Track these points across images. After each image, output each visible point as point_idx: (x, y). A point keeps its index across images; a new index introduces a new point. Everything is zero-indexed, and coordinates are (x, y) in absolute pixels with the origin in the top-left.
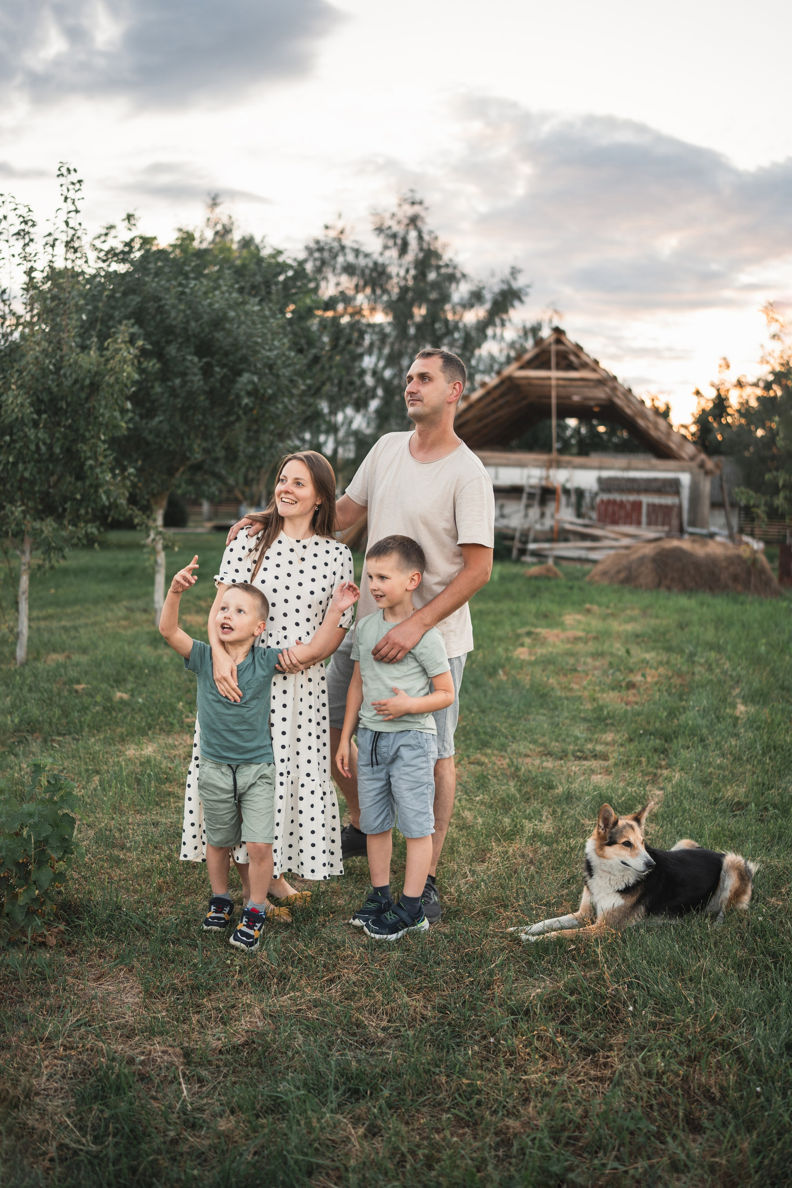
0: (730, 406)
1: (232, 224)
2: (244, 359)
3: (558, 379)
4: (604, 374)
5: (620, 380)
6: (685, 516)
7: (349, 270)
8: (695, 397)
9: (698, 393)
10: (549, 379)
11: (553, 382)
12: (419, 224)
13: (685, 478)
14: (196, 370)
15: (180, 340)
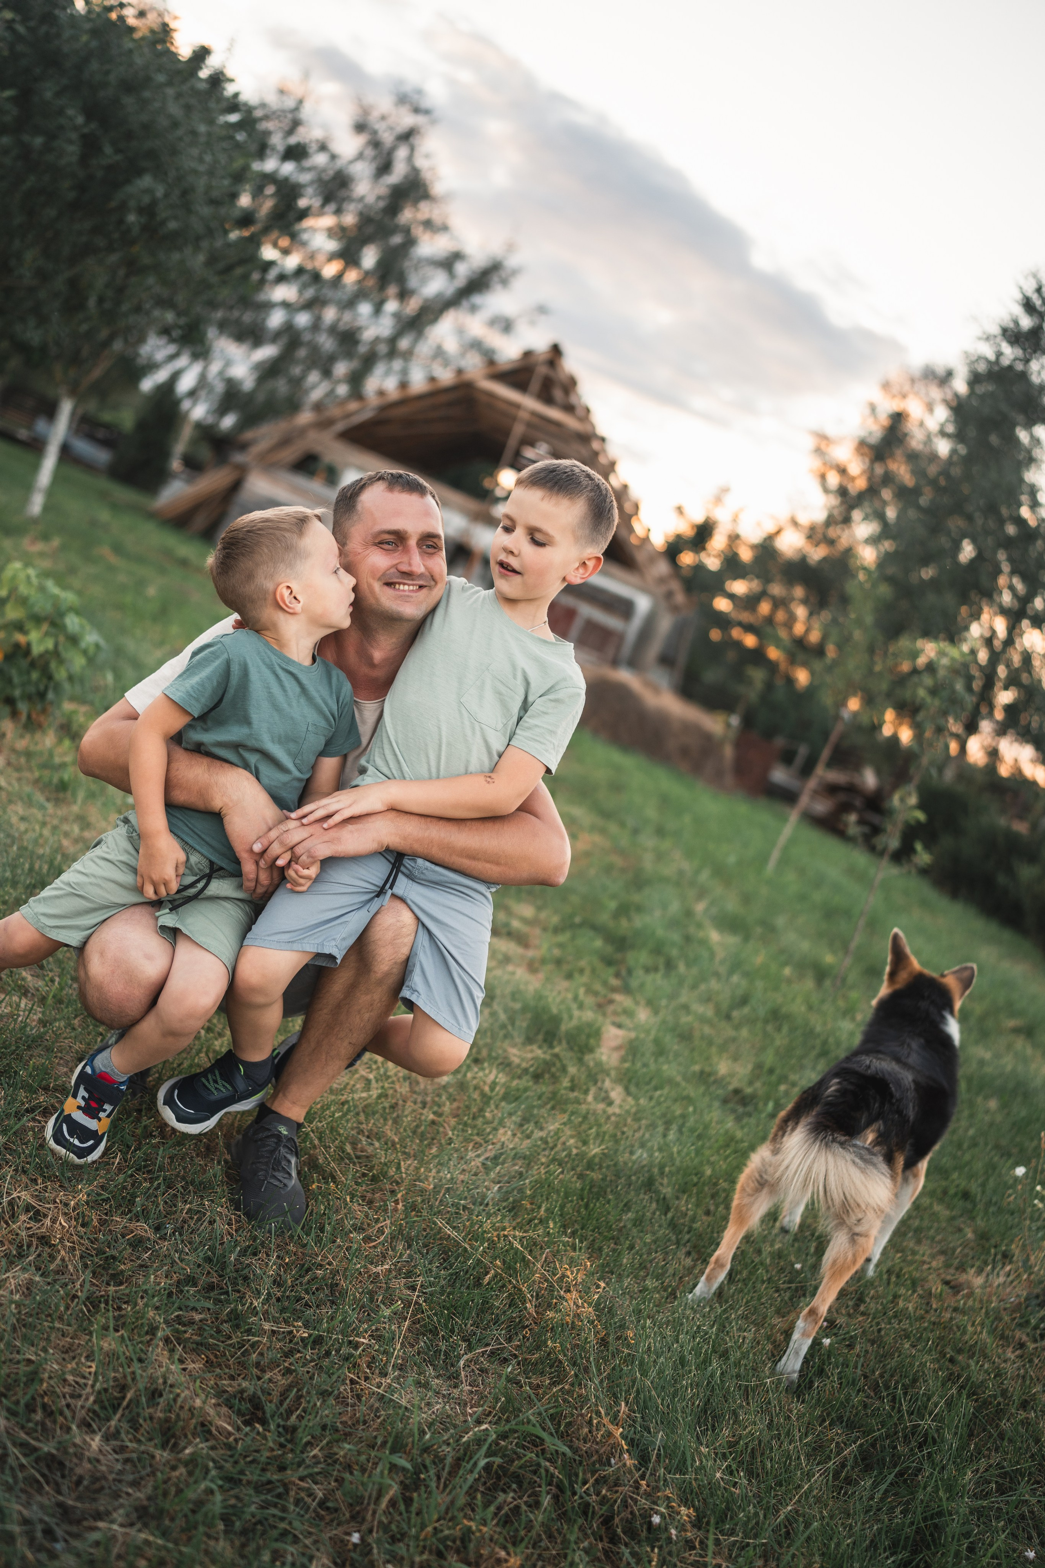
3: (534, 414)
4: (591, 430)
6: (625, 650)
8: (675, 514)
9: (679, 509)
10: (518, 406)
11: (523, 415)
12: (415, 142)
13: (643, 604)
14: (74, 136)
15: (64, 81)
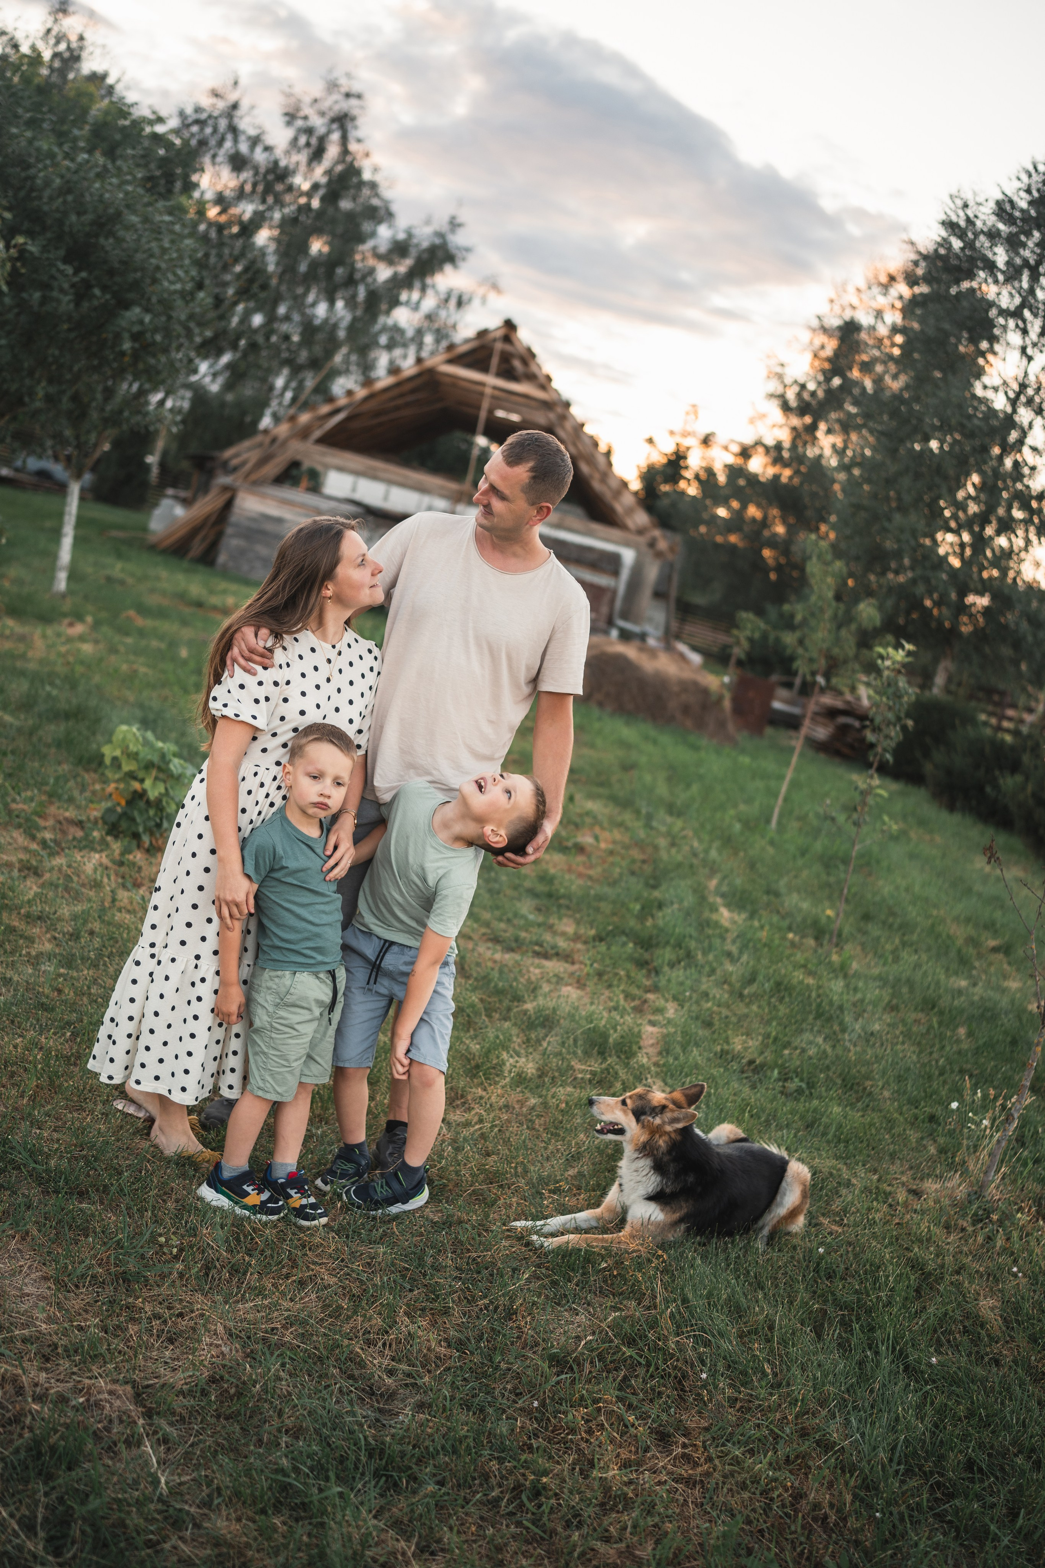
0: (687, 468)
1: (81, 48)
2: (136, 285)
3: (495, 388)
4: (554, 396)
5: (574, 410)
6: (618, 604)
7: (238, 163)
8: (647, 446)
9: (650, 441)
10: (482, 384)
11: (488, 391)
12: (349, 126)
13: (628, 556)
14: (66, 286)
15: (49, 235)
